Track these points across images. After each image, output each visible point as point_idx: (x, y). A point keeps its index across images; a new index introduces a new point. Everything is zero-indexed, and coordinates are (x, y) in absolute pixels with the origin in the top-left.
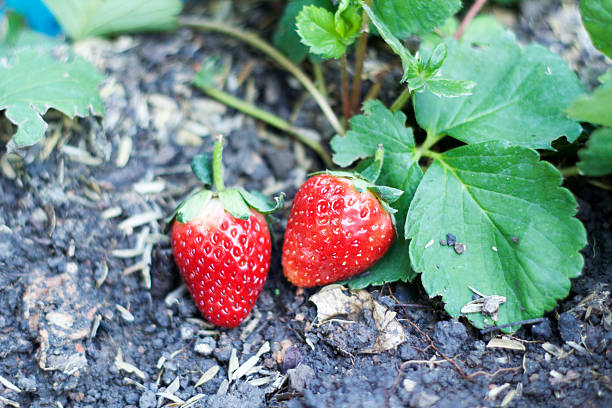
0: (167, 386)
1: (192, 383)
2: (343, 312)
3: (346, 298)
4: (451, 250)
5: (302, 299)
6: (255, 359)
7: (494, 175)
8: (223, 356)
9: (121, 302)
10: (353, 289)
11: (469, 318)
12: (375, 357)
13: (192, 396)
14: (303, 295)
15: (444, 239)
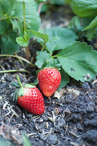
0: (42, 132)
1: (46, 128)
2: (61, 96)
3: (59, 93)
4: (73, 71)
5: (51, 99)
6: (54, 115)
7: (71, 52)
8: (47, 119)
9: (16, 124)
10: (59, 90)
11: (86, 81)
12: (77, 99)
13: (50, 130)
14: (50, 98)
15: (70, 69)
